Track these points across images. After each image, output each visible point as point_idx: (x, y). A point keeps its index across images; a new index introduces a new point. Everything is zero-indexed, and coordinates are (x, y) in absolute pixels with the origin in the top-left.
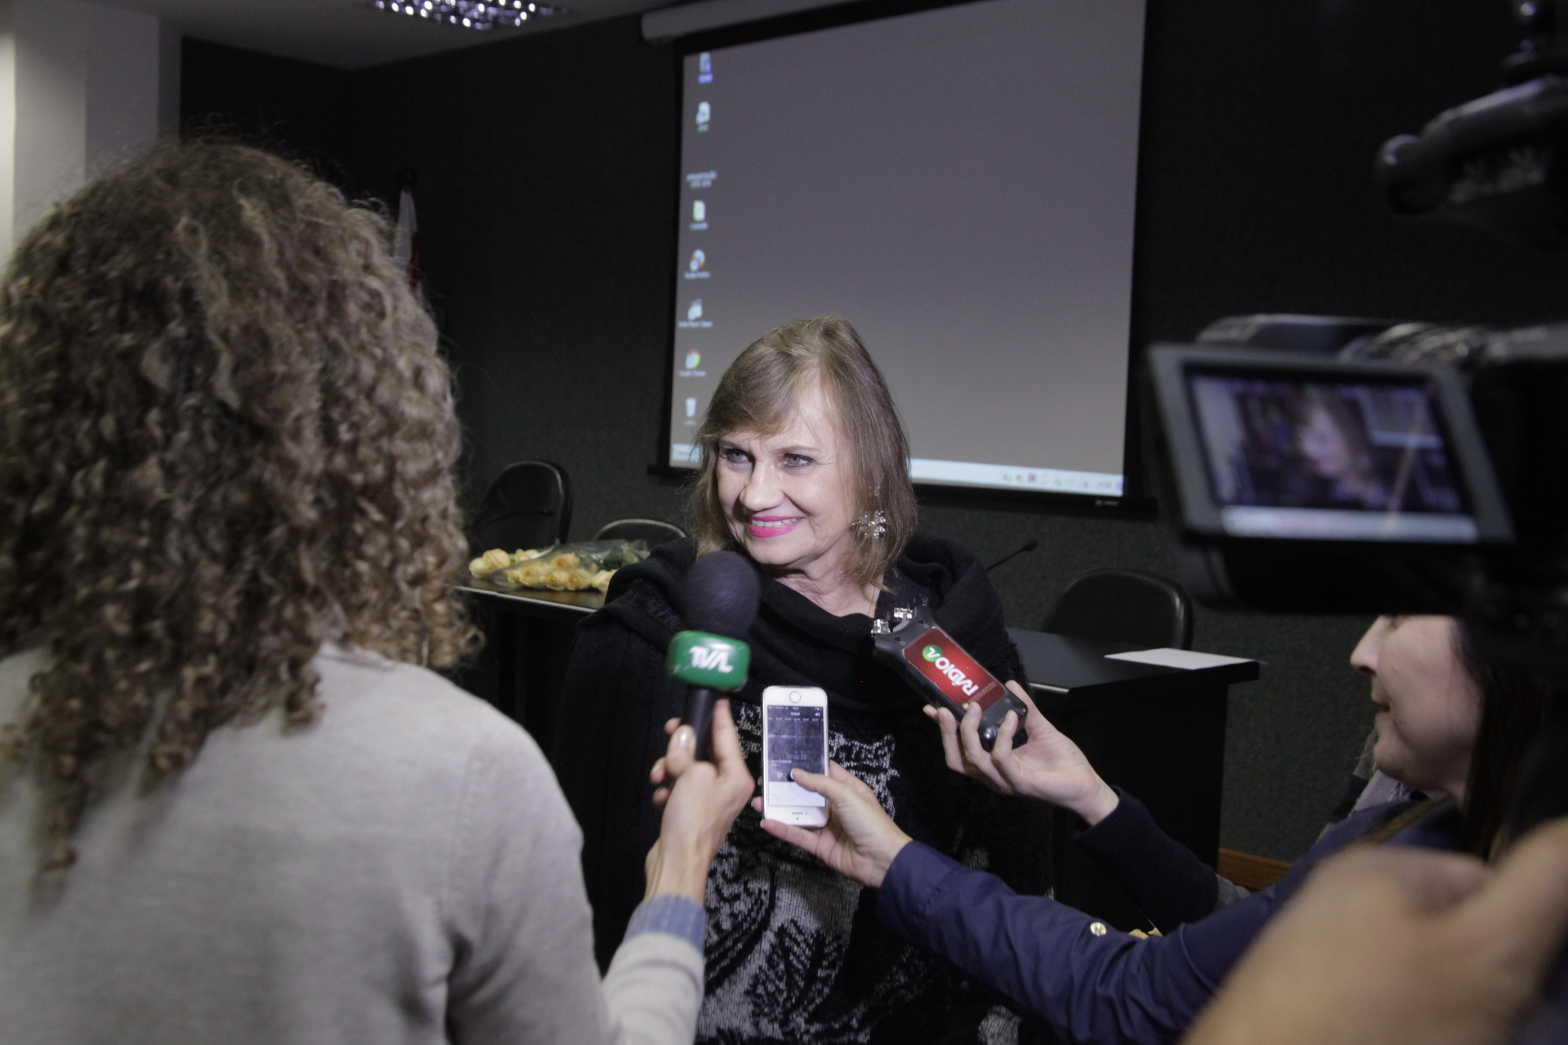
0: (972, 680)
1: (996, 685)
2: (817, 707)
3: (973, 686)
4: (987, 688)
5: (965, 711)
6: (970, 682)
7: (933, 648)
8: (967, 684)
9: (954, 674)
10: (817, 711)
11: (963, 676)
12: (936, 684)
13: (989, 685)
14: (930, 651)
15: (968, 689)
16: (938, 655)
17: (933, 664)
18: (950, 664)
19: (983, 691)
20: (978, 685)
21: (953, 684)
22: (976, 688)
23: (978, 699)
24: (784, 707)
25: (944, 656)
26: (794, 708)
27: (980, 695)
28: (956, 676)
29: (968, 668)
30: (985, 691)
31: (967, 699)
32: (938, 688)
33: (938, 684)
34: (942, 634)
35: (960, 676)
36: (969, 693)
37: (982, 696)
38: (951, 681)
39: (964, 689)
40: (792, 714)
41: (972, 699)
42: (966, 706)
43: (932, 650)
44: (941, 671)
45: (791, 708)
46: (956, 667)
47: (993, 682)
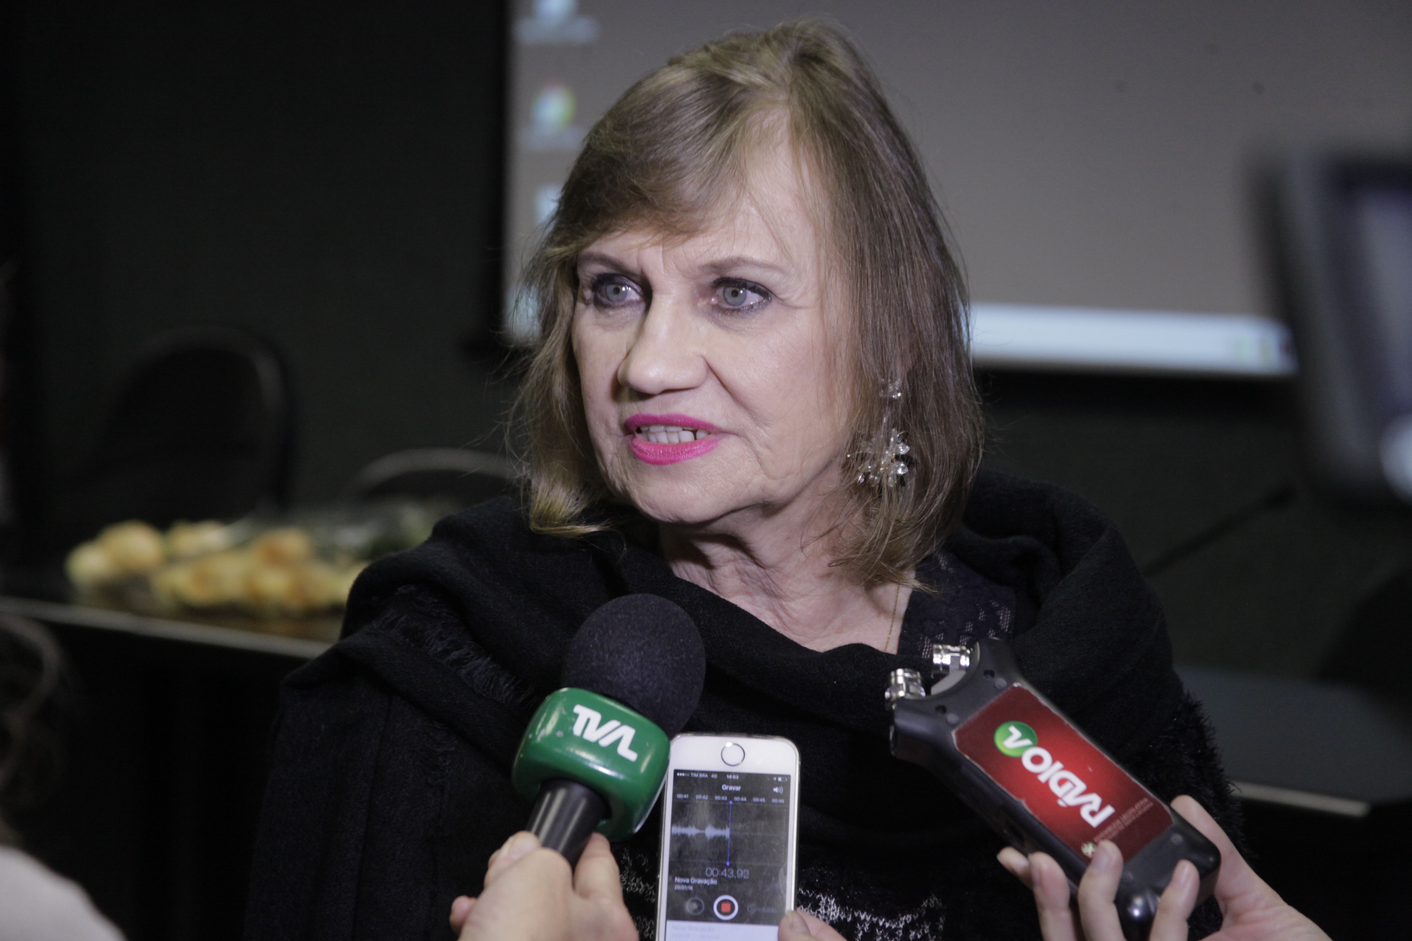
0: (1100, 794)
1: (1151, 804)
2: (778, 776)
3: (1102, 807)
4: (1132, 811)
5: (1088, 860)
6: (1095, 800)
7: (1018, 728)
8: (1090, 803)
9: (1062, 782)
10: (778, 784)
11: (1081, 786)
12: (1024, 803)
13: (1137, 806)
14: (1010, 734)
15: (1093, 814)
16: (1027, 742)
17: (1018, 760)
18: (1054, 761)
19: (1125, 817)
20: (1113, 806)
21: (1061, 803)
22: (1109, 811)
23: (1114, 834)
24: (710, 773)
25: (1040, 744)
26: (729, 777)
27: (1118, 825)
28: (1067, 786)
29: (1090, 769)
30: (1128, 818)
31: (1091, 834)
32: (1030, 811)
33: (1027, 802)
34: (1035, 699)
35: (1074, 786)
36: (1094, 822)
37: (1122, 828)
38: (1056, 798)
39: (1085, 813)
40: (725, 787)
41: (1102, 835)
42: (1088, 849)
43: (1015, 732)
44: (1035, 775)
45: (722, 775)
46: (1066, 768)
47: (1146, 800)
